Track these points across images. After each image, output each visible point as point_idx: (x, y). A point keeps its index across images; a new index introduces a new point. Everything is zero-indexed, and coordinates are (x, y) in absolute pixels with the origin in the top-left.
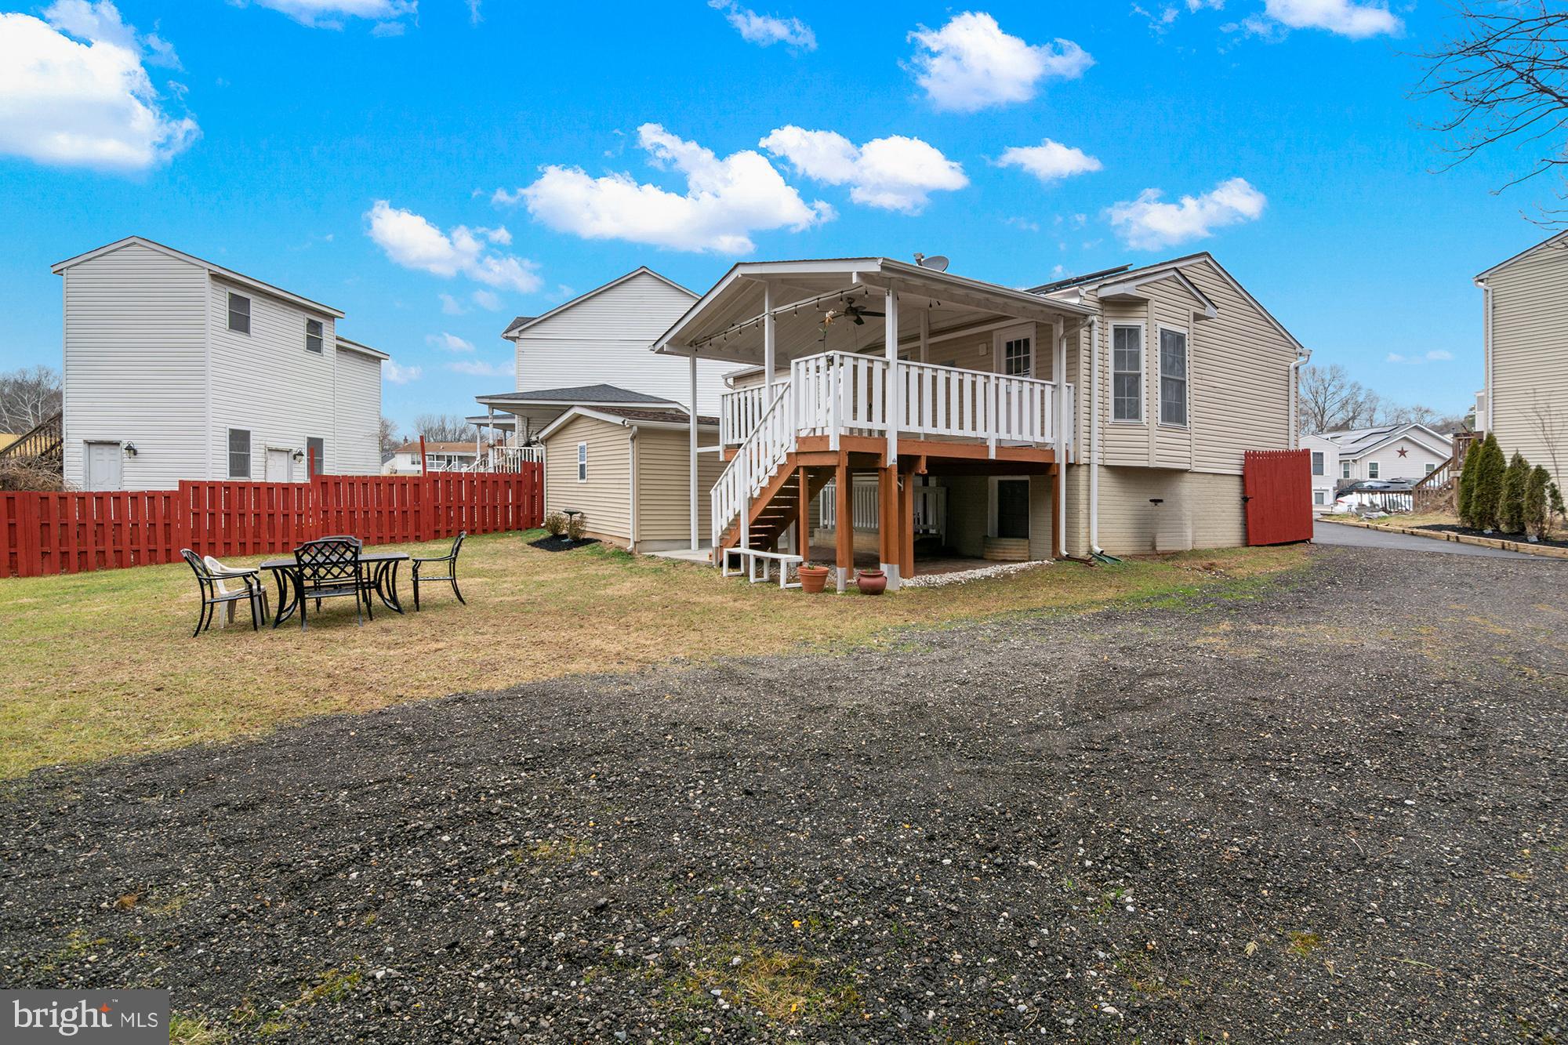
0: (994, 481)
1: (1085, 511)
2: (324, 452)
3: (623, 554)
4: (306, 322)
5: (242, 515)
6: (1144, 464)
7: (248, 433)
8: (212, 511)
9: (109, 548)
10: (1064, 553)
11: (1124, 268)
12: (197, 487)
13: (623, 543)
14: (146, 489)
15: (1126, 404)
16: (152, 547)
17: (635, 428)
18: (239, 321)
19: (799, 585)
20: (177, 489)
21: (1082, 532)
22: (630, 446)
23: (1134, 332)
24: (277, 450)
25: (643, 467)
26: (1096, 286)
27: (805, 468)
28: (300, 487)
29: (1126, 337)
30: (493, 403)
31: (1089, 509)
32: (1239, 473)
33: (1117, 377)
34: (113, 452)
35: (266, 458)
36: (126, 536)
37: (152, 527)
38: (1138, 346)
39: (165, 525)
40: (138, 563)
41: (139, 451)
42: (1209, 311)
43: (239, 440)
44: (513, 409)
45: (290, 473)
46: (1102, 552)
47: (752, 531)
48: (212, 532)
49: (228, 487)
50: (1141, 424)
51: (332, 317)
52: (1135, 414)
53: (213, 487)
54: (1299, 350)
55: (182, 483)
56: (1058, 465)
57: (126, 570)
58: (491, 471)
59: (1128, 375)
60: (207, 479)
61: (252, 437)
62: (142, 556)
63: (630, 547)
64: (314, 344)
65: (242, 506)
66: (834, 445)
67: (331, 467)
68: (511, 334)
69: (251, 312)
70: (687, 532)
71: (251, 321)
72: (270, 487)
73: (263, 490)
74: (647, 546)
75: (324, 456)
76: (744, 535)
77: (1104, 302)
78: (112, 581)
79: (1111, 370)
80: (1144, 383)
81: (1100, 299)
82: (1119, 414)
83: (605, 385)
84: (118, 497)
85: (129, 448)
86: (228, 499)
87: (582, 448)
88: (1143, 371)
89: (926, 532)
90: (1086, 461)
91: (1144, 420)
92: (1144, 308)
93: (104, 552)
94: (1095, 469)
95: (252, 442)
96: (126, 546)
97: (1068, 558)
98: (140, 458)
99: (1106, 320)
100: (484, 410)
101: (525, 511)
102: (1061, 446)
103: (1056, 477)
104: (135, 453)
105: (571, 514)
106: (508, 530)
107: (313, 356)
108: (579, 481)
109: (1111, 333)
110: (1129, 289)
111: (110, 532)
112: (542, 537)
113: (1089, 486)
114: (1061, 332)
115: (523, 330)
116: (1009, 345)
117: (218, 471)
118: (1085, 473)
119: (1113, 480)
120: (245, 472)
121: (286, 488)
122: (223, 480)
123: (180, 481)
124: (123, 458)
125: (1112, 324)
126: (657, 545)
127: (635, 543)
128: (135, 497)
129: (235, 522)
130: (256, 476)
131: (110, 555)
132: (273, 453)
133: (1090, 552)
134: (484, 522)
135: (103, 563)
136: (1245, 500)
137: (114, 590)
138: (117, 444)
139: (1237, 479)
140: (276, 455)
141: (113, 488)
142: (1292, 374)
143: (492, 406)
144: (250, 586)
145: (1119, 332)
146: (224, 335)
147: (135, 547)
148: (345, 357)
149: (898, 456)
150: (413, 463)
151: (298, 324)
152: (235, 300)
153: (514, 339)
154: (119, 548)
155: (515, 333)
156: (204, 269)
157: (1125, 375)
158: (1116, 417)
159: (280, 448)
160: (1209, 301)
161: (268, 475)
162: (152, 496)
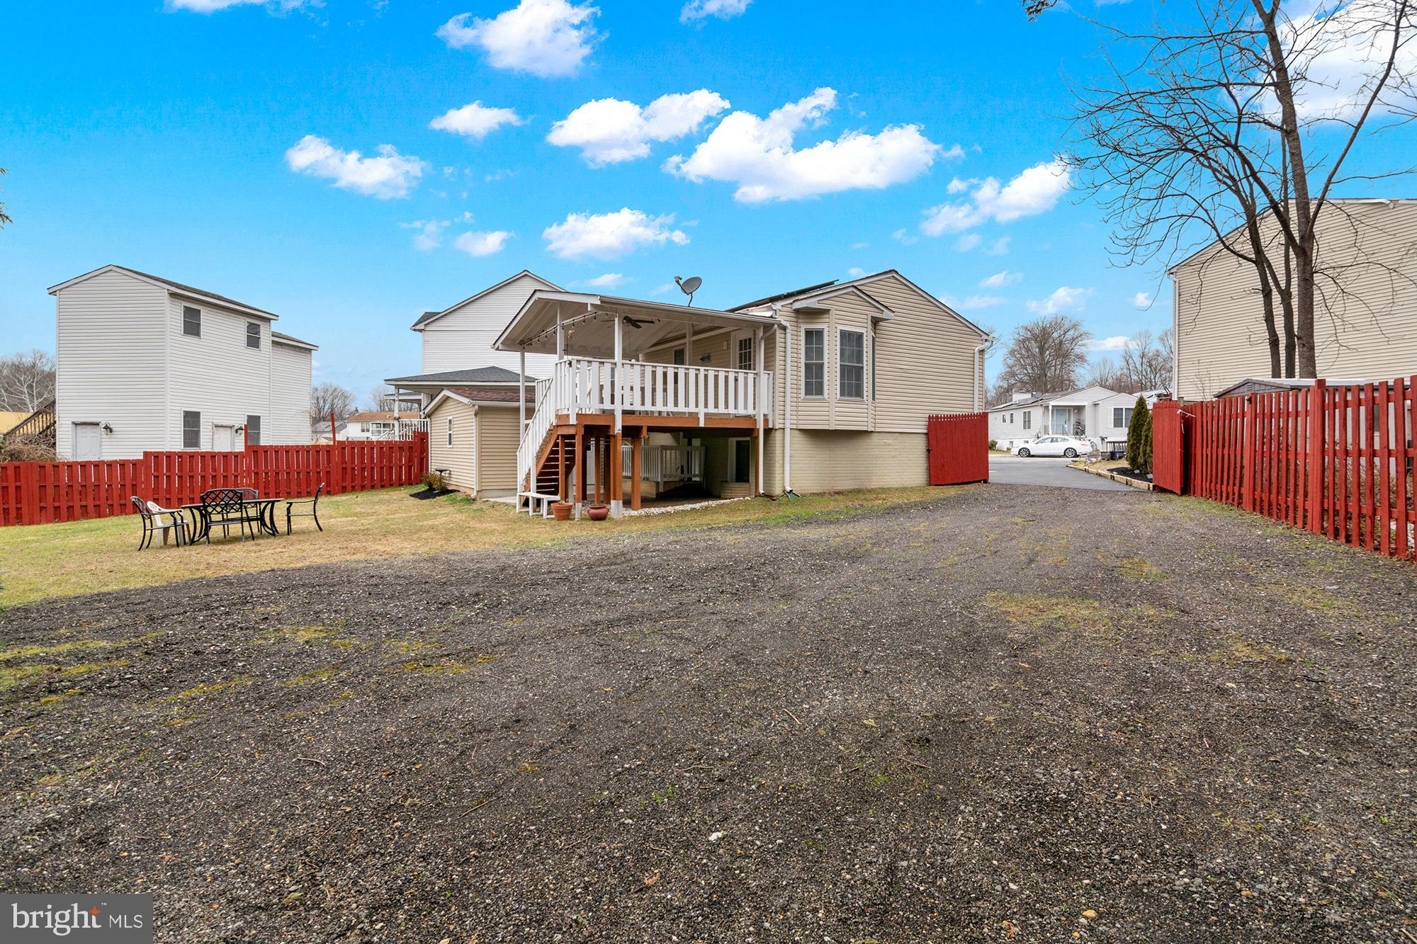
0: (733, 441)
1: (781, 462)
2: (261, 426)
3: (468, 500)
4: (247, 325)
5: (191, 477)
6: (826, 427)
7: (199, 413)
8: (168, 474)
9: (90, 503)
10: (761, 491)
11: (832, 283)
12: (157, 456)
13: (468, 492)
14: (118, 458)
15: (814, 385)
16: (123, 502)
17: (477, 407)
18: (192, 327)
19: (553, 516)
20: (142, 458)
21: (778, 477)
22: (474, 420)
23: (820, 333)
24: (222, 426)
25: (483, 435)
26: (791, 301)
27: (562, 436)
28: (236, 455)
29: (814, 338)
30: (399, 384)
31: (783, 460)
32: (925, 431)
33: (807, 365)
34: (94, 430)
35: (213, 433)
36: (103, 495)
37: (123, 487)
38: (822, 344)
39: (133, 485)
40: (112, 514)
41: (114, 429)
42: (887, 314)
43: (192, 420)
44: (417, 389)
45: (233, 444)
46: (791, 491)
47: (538, 481)
48: (169, 490)
49: (180, 455)
50: (824, 399)
51: (269, 320)
52: (820, 391)
53: (169, 456)
54: (985, 337)
55: (146, 454)
56: (758, 429)
57: (102, 519)
58: (397, 439)
59: (816, 364)
60: (164, 450)
61: (201, 417)
62: (115, 509)
63: (474, 495)
64: (253, 342)
65: (191, 470)
66: (573, 421)
67: (267, 439)
68: (417, 328)
69: (202, 320)
70: (514, 483)
71: (202, 327)
72: (213, 456)
73: (208, 458)
74: (487, 494)
75: (261, 429)
76: (533, 484)
77: (798, 312)
78: (91, 526)
79: (803, 361)
80: (826, 369)
81: (795, 310)
82: (808, 392)
83: (494, 367)
84: (97, 465)
85: (106, 428)
86: (181, 464)
87: (450, 421)
88: (826, 361)
89: (690, 479)
90: (781, 426)
91: (826, 395)
92: (827, 316)
93: (86, 506)
94: (788, 432)
95: (202, 420)
96: (102, 502)
97: (765, 495)
98: (114, 435)
99: (800, 325)
100: (392, 390)
101: (414, 470)
102: (759, 415)
103: (757, 438)
104: (111, 431)
105: (441, 471)
106: (401, 485)
107: (252, 351)
108: (448, 446)
109: (803, 334)
110: (812, 303)
111: (90, 491)
112: (423, 489)
113: (784, 444)
114: (761, 334)
115: (428, 324)
116: (741, 341)
117: (173, 442)
118: (781, 435)
119: (801, 439)
120: (196, 444)
121: (226, 456)
122: (177, 450)
123: (144, 452)
124: (101, 435)
125: (803, 327)
126: (494, 493)
127: (478, 491)
128: (110, 465)
129: (186, 482)
130: (205, 446)
131: (91, 508)
132: (219, 428)
133: (784, 491)
134: (382, 479)
135: (85, 514)
136: (929, 451)
137: (92, 531)
138: (97, 424)
139: (924, 436)
140: (222, 430)
141: (94, 458)
142: (977, 355)
143: (398, 387)
144: (175, 519)
145: (809, 334)
146: (177, 338)
147: (110, 502)
148: (280, 350)
149: (623, 426)
150: (363, 431)
151: (239, 328)
152: (188, 311)
153: (420, 331)
154: (97, 503)
155: (421, 326)
156: (164, 289)
157: (813, 364)
158: (806, 394)
159: (224, 424)
160: (886, 307)
161: (215, 446)
162: (123, 464)
